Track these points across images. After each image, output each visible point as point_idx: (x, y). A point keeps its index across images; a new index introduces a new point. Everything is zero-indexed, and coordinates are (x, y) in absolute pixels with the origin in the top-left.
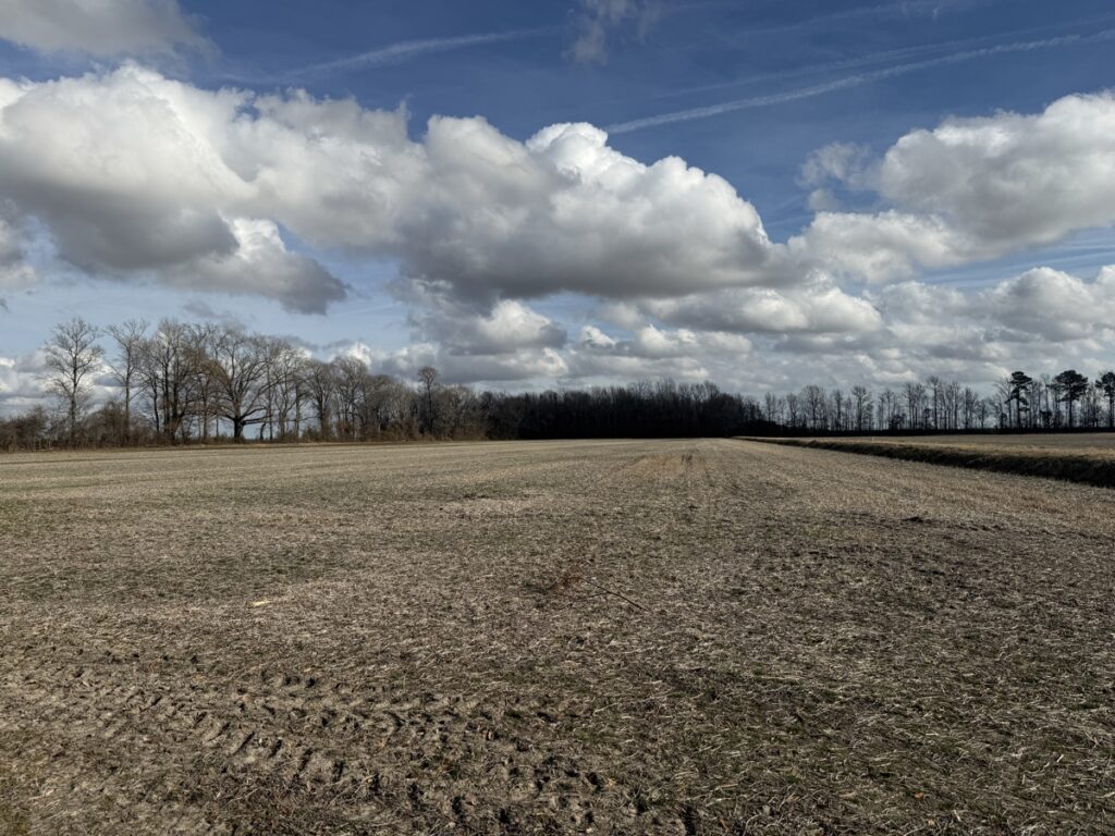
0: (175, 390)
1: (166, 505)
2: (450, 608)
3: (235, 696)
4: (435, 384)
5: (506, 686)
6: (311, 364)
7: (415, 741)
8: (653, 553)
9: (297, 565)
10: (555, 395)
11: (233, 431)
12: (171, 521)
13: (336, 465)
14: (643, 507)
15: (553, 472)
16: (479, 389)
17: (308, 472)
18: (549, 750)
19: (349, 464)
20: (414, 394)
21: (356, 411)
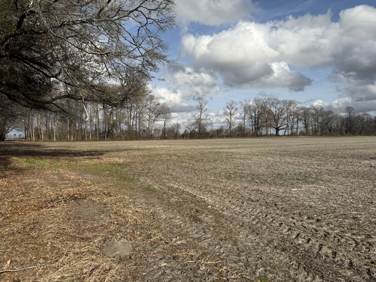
0: (258, 120)
1: (258, 155)
2: (372, 202)
3: (291, 220)
4: (353, 113)
6: (303, 108)
7: (366, 252)
9: (304, 178)
11: (275, 132)
12: (260, 160)
13: (313, 144)
16: (373, 114)
17: (303, 146)
19: (318, 144)
20: (343, 117)
21: (319, 125)
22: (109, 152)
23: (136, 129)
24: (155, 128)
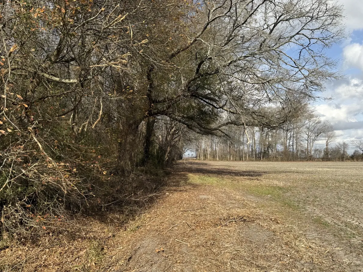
22: (266, 173)
23: (293, 149)
24: (315, 149)
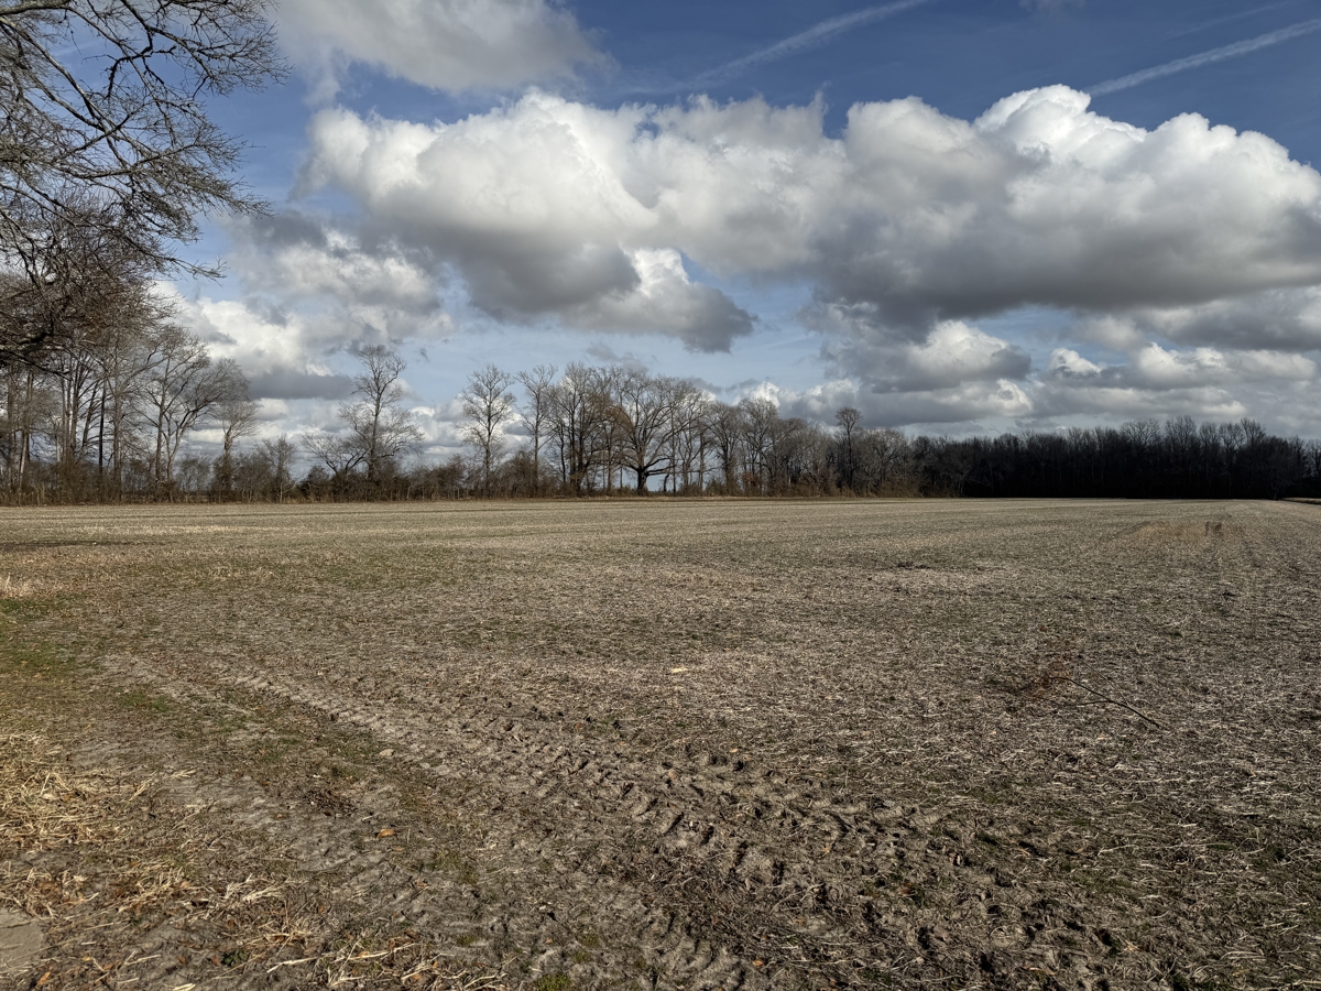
0: (581, 439)
1: (576, 559)
2: (892, 699)
3: (660, 770)
4: (857, 429)
5: (974, 803)
6: (717, 408)
7: (865, 853)
8: (1171, 653)
9: (712, 632)
10: (1015, 439)
11: (636, 482)
12: (583, 576)
13: (744, 522)
14: (1151, 590)
15: (1014, 540)
16: (911, 433)
17: (715, 529)
18: (1040, 891)
19: (758, 522)
20: (830, 440)
21: (764, 461)
23: (101, 457)
24: (184, 457)
